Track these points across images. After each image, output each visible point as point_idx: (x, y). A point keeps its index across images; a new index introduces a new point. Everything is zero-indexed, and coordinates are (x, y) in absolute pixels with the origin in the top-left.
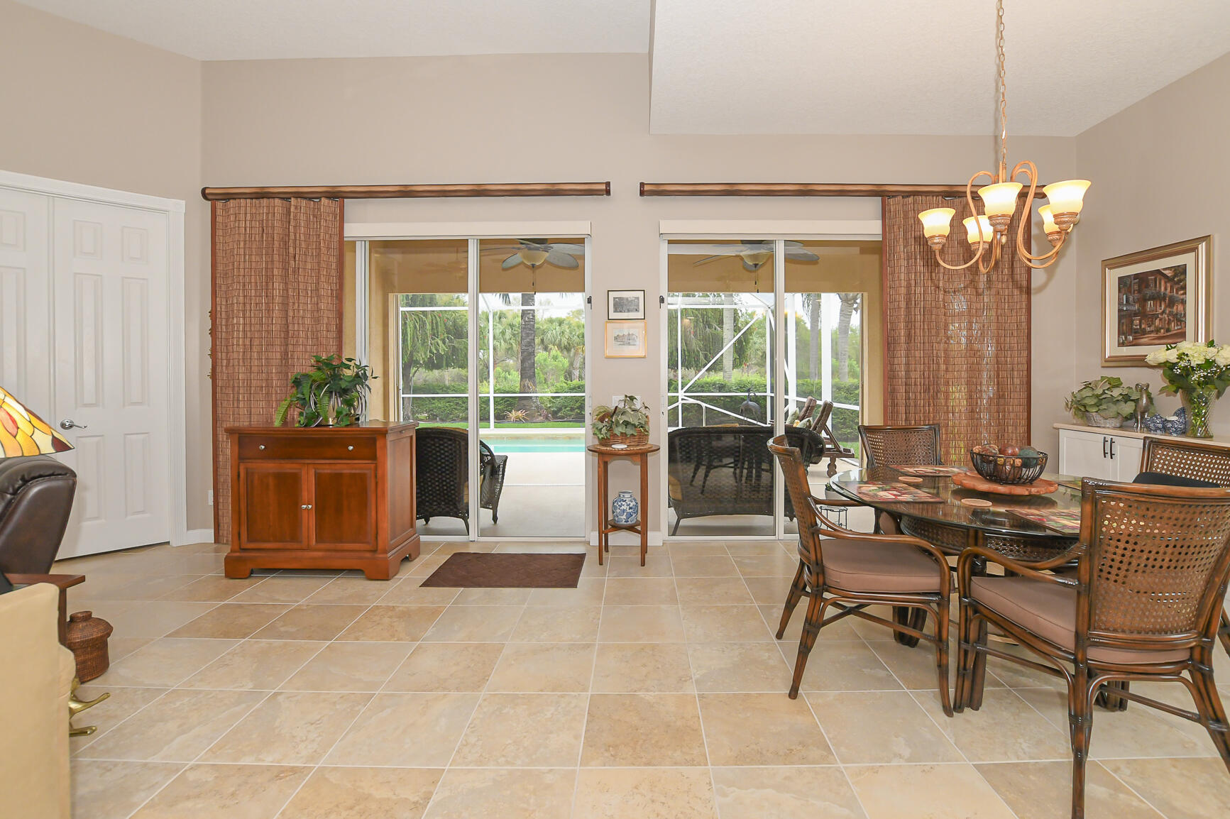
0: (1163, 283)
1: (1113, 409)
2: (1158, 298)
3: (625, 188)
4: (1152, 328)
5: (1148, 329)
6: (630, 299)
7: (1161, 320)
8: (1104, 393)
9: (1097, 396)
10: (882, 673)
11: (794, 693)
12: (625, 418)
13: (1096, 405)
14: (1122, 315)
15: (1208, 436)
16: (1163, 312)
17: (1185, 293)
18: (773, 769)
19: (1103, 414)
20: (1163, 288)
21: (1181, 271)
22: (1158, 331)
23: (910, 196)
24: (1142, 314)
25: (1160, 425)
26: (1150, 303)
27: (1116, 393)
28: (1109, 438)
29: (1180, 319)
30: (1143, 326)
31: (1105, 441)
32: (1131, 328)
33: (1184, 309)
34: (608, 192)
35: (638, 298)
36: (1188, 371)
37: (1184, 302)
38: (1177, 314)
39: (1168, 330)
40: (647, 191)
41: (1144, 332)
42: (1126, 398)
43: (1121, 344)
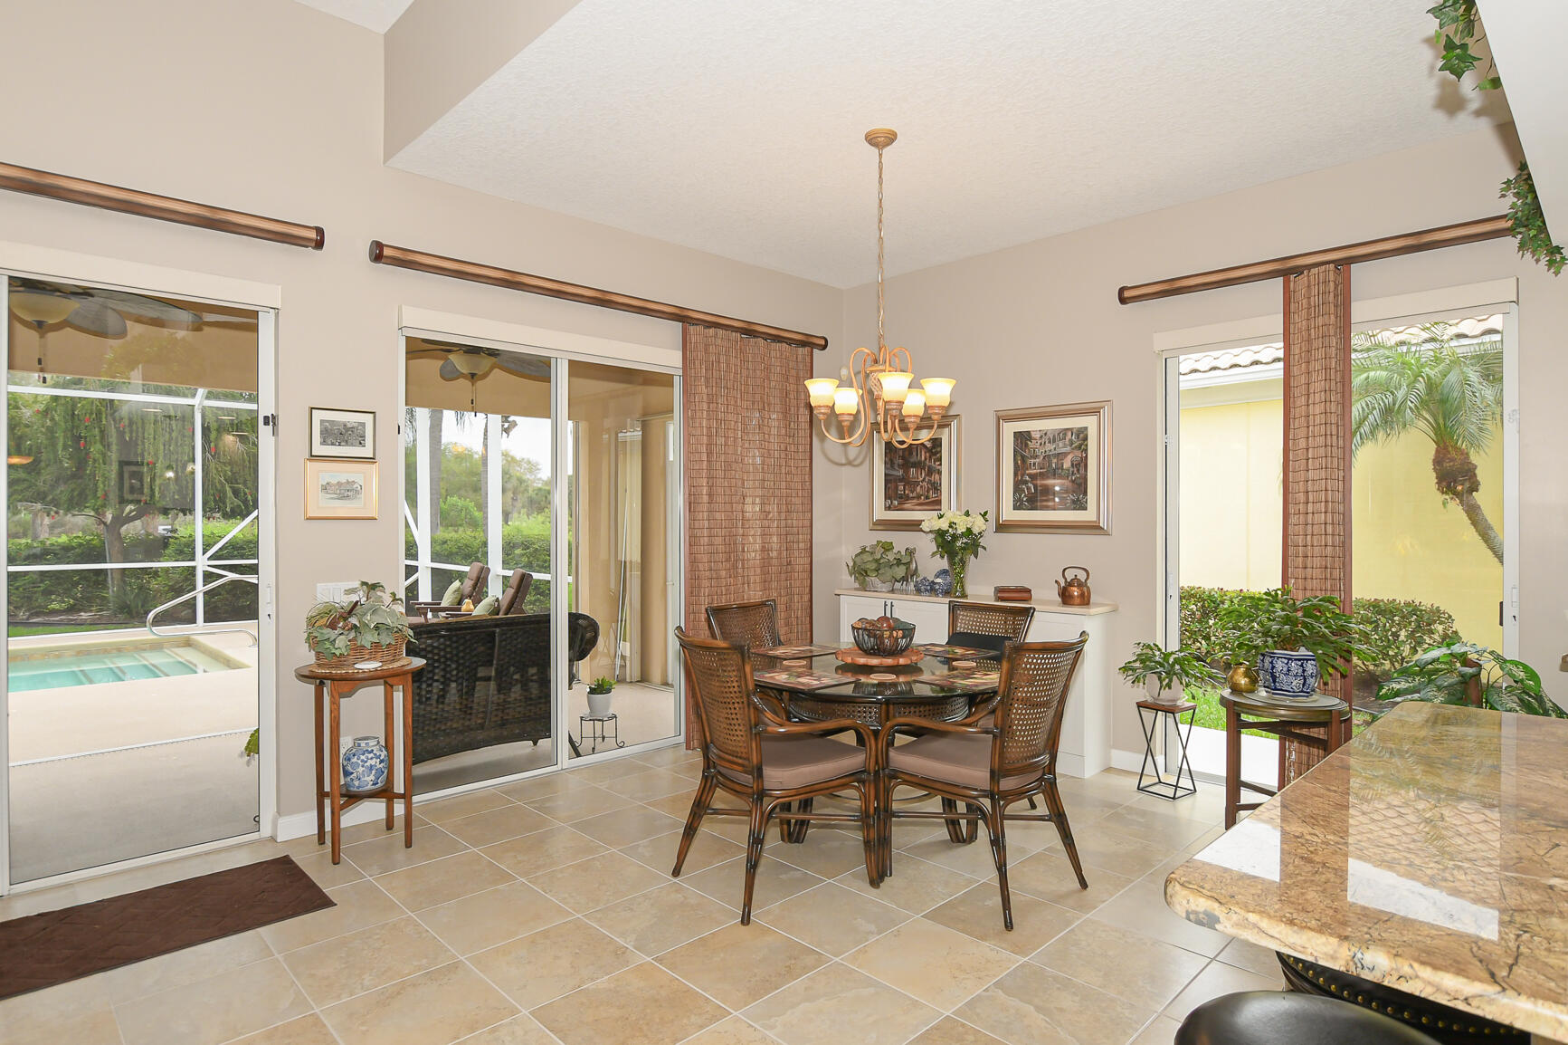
0: (923, 453)
1: (889, 573)
2: (918, 465)
3: (348, 243)
4: (914, 495)
5: (911, 495)
6: (349, 426)
7: (921, 487)
8: (882, 557)
9: (877, 561)
10: (797, 874)
11: (746, 920)
12: (378, 619)
13: (877, 570)
14: (889, 480)
15: (964, 596)
16: (924, 480)
17: (941, 465)
18: (789, 988)
19: (882, 578)
20: (923, 456)
21: (936, 443)
22: (919, 497)
23: (710, 327)
24: (905, 480)
25: (929, 588)
26: (913, 470)
27: (891, 556)
28: (889, 603)
29: (936, 487)
30: (907, 492)
31: (886, 605)
32: (896, 492)
33: (940, 479)
34: (319, 244)
35: (363, 425)
36: (955, 537)
37: (940, 473)
38: (934, 483)
39: (927, 498)
40: (387, 257)
41: (908, 498)
42: (899, 562)
43: (888, 508)
